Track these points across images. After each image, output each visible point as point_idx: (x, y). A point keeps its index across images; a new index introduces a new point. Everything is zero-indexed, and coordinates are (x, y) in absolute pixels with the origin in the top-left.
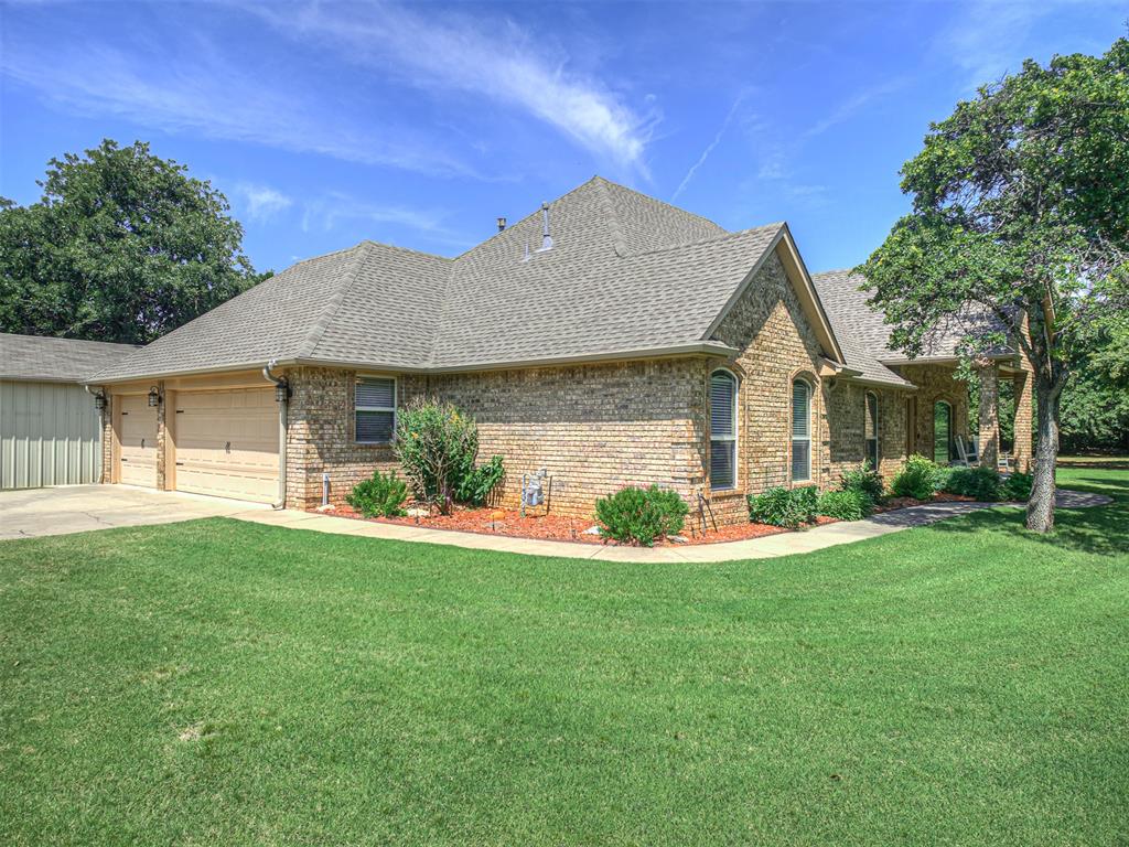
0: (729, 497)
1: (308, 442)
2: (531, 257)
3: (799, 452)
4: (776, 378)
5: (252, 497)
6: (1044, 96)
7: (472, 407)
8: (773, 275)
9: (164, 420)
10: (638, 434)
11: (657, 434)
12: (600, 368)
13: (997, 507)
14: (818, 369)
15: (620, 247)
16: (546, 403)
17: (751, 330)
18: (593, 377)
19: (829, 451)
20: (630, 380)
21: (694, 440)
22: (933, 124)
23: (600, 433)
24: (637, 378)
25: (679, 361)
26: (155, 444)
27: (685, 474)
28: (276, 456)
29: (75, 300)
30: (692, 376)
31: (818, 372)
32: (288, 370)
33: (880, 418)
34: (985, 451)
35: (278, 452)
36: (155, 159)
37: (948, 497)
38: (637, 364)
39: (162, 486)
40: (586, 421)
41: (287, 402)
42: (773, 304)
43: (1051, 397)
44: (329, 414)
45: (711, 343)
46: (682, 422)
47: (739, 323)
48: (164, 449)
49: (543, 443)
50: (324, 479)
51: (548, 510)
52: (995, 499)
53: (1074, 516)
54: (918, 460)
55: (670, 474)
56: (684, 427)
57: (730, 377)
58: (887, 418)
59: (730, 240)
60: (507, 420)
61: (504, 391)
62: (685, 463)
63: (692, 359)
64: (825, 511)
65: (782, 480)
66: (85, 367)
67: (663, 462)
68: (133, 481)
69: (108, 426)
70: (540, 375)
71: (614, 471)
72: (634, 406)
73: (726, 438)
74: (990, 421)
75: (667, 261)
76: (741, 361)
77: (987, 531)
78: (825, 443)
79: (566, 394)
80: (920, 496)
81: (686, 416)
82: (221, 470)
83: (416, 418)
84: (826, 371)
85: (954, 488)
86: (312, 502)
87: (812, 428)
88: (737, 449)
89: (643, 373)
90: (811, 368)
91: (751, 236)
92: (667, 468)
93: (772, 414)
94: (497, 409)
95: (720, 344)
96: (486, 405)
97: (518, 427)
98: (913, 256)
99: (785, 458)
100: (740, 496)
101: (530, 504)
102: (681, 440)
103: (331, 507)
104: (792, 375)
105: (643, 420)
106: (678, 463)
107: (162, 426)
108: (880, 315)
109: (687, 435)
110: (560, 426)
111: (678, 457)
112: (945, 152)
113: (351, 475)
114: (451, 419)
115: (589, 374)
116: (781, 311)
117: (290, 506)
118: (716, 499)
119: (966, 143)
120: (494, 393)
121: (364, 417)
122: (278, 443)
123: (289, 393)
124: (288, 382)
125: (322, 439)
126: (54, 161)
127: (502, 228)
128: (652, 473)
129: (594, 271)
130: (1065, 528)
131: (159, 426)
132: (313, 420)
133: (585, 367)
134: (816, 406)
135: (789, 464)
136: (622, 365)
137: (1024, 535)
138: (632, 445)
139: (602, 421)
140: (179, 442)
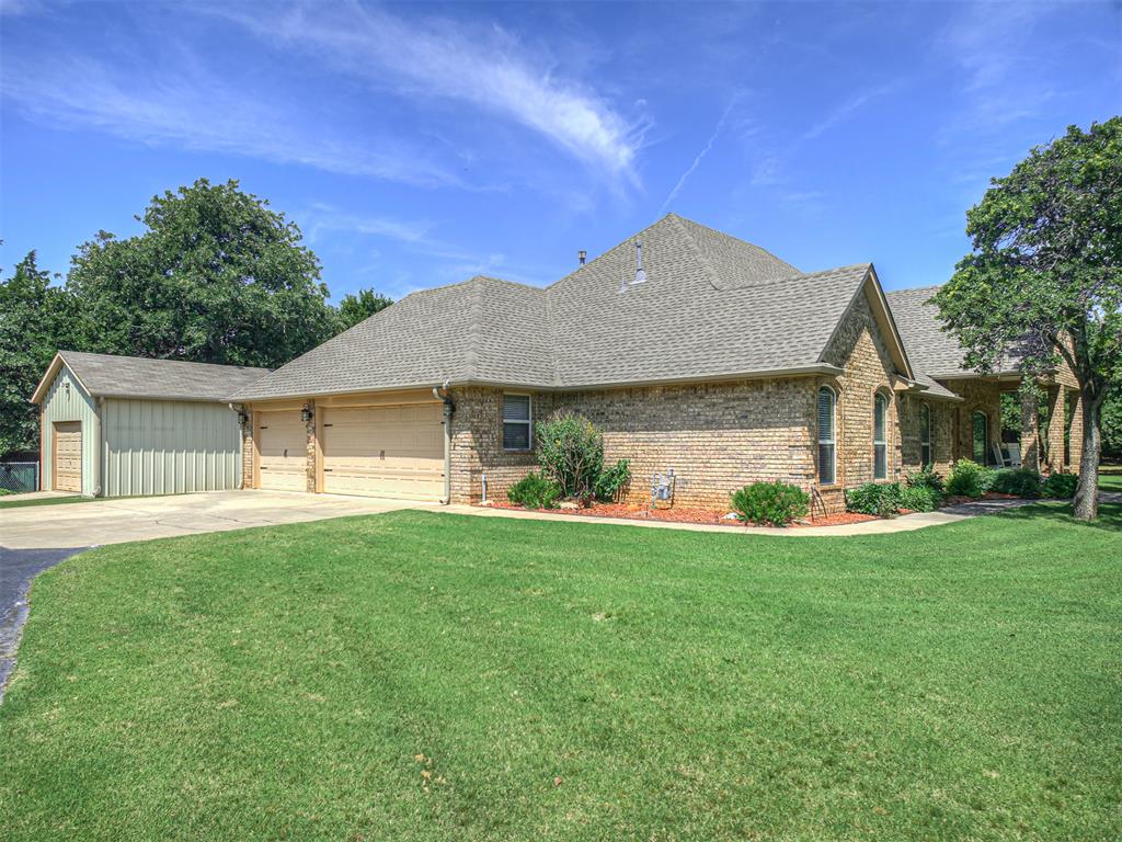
0: (831, 491)
1: (472, 448)
2: (627, 289)
3: (879, 452)
4: (862, 393)
5: (408, 496)
6: (1090, 164)
7: (598, 417)
8: (860, 307)
9: (314, 432)
10: (757, 439)
11: (775, 438)
12: (721, 386)
13: (1040, 502)
14: (893, 384)
15: (716, 281)
16: (669, 415)
17: (845, 352)
18: (715, 392)
19: (900, 455)
20: (749, 395)
21: (809, 443)
22: (994, 179)
23: (722, 439)
24: (756, 394)
25: (795, 379)
26: (307, 454)
27: (801, 471)
28: (442, 461)
29: (179, 325)
30: (806, 391)
31: (893, 387)
32: (451, 389)
33: (932, 426)
34: (1027, 456)
35: (443, 458)
36: (241, 195)
37: (995, 495)
38: (756, 382)
39: (312, 488)
40: (708, 429)
41: (451, 417)
42: (861, 330)
43: (1095, 406)
44: (486, 426)
45: (823, 364)
46: (799, 429)
47: (838, 348)
48: (314, 457)
49: (666, 448)
50: (483, 479)
51: (673, 503)
52: (1038, 497)
53: (1111, 509)
54: (965, 463)
55: (787, 471)
56: (800, 433)
57: (830, 391)
58: (938, 427)
59: (823, 277)
60: (632, 430)
61: (628, 405)
62: (801, 462)
63: (807, 377)
64: (904, 503)
65: (869, 479)
66: (206, 387)
67: (781, 462)
68: (275, 487)
69: (249, 438)
70: (664, 391)
71: (735, 470)
72: (753, 416)
73: (828, 442)
74: (1031, 429)
75: (766, 295)
76: (840, 378)
77: (1042, 519)
78: (897, 448)
79: (689, 406)
80: (973, 494)
81: (803, 424)
82: (375, 475)
83: (557, 428)
84: (899, 386)
85: (1001, 487)
86: (475, 498)
87: (887, 434)
88: (835, 451)
89: (762, 388)
90: (887, 383)
91: (841, 274)
92: (784, 466)
93: (861, 423)
94: (621, 421)
95: (829, 365)
96: (611, 417)
97: (642, 435)
98: (984, 291)
99: (869, 459)
100: (839, 490)
101: (661, 498)
102: (798, 444)
103: (488, 502)
104: (874, 389)
105: (762, 428)
106: (795, 462)
107: (312, 438)
108: (955, 341)
109: (803, 439)
110: (683, 434)
111: (794, 457)
112: (1010, 206)
113: (513, 476)
114: (588, 428)
115: (711, 390)
116: (866, 336)
117: (455, 502)
118: (823, 491)
119: (1028, 199)
120: (618, 406)
121: (508, 428)
122: (443, 451)
123: (453, 409)
124: (453, 401)
125: (481, 446)
126: (156, 198)
127: (582, 260)
128: (771, 471)
129: (696, 302)
130: (1105, 517)
131: (309, 438)
132: (475, 431)
133: (706, 385)
134: (891, 416)
135: (873, 464)
136: (742, 383)
137: (1073, 521)
138: (752, 448)
139: (724, 429)
140: (326, 452)
